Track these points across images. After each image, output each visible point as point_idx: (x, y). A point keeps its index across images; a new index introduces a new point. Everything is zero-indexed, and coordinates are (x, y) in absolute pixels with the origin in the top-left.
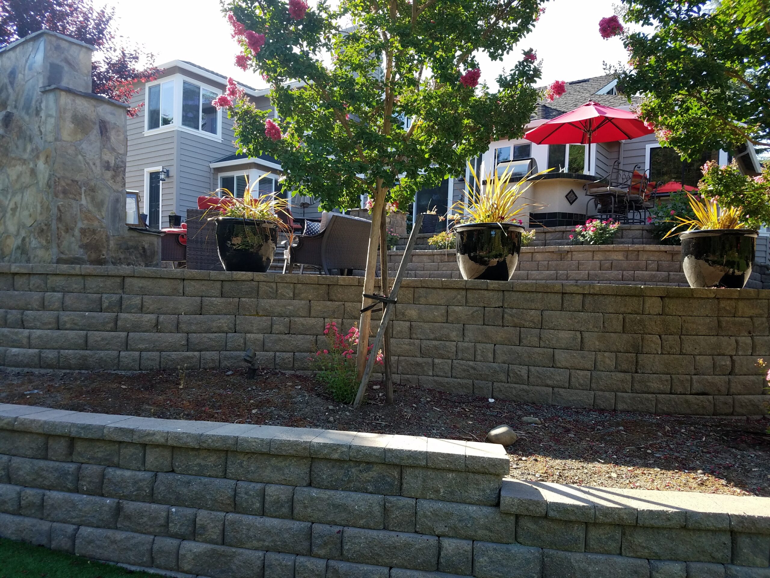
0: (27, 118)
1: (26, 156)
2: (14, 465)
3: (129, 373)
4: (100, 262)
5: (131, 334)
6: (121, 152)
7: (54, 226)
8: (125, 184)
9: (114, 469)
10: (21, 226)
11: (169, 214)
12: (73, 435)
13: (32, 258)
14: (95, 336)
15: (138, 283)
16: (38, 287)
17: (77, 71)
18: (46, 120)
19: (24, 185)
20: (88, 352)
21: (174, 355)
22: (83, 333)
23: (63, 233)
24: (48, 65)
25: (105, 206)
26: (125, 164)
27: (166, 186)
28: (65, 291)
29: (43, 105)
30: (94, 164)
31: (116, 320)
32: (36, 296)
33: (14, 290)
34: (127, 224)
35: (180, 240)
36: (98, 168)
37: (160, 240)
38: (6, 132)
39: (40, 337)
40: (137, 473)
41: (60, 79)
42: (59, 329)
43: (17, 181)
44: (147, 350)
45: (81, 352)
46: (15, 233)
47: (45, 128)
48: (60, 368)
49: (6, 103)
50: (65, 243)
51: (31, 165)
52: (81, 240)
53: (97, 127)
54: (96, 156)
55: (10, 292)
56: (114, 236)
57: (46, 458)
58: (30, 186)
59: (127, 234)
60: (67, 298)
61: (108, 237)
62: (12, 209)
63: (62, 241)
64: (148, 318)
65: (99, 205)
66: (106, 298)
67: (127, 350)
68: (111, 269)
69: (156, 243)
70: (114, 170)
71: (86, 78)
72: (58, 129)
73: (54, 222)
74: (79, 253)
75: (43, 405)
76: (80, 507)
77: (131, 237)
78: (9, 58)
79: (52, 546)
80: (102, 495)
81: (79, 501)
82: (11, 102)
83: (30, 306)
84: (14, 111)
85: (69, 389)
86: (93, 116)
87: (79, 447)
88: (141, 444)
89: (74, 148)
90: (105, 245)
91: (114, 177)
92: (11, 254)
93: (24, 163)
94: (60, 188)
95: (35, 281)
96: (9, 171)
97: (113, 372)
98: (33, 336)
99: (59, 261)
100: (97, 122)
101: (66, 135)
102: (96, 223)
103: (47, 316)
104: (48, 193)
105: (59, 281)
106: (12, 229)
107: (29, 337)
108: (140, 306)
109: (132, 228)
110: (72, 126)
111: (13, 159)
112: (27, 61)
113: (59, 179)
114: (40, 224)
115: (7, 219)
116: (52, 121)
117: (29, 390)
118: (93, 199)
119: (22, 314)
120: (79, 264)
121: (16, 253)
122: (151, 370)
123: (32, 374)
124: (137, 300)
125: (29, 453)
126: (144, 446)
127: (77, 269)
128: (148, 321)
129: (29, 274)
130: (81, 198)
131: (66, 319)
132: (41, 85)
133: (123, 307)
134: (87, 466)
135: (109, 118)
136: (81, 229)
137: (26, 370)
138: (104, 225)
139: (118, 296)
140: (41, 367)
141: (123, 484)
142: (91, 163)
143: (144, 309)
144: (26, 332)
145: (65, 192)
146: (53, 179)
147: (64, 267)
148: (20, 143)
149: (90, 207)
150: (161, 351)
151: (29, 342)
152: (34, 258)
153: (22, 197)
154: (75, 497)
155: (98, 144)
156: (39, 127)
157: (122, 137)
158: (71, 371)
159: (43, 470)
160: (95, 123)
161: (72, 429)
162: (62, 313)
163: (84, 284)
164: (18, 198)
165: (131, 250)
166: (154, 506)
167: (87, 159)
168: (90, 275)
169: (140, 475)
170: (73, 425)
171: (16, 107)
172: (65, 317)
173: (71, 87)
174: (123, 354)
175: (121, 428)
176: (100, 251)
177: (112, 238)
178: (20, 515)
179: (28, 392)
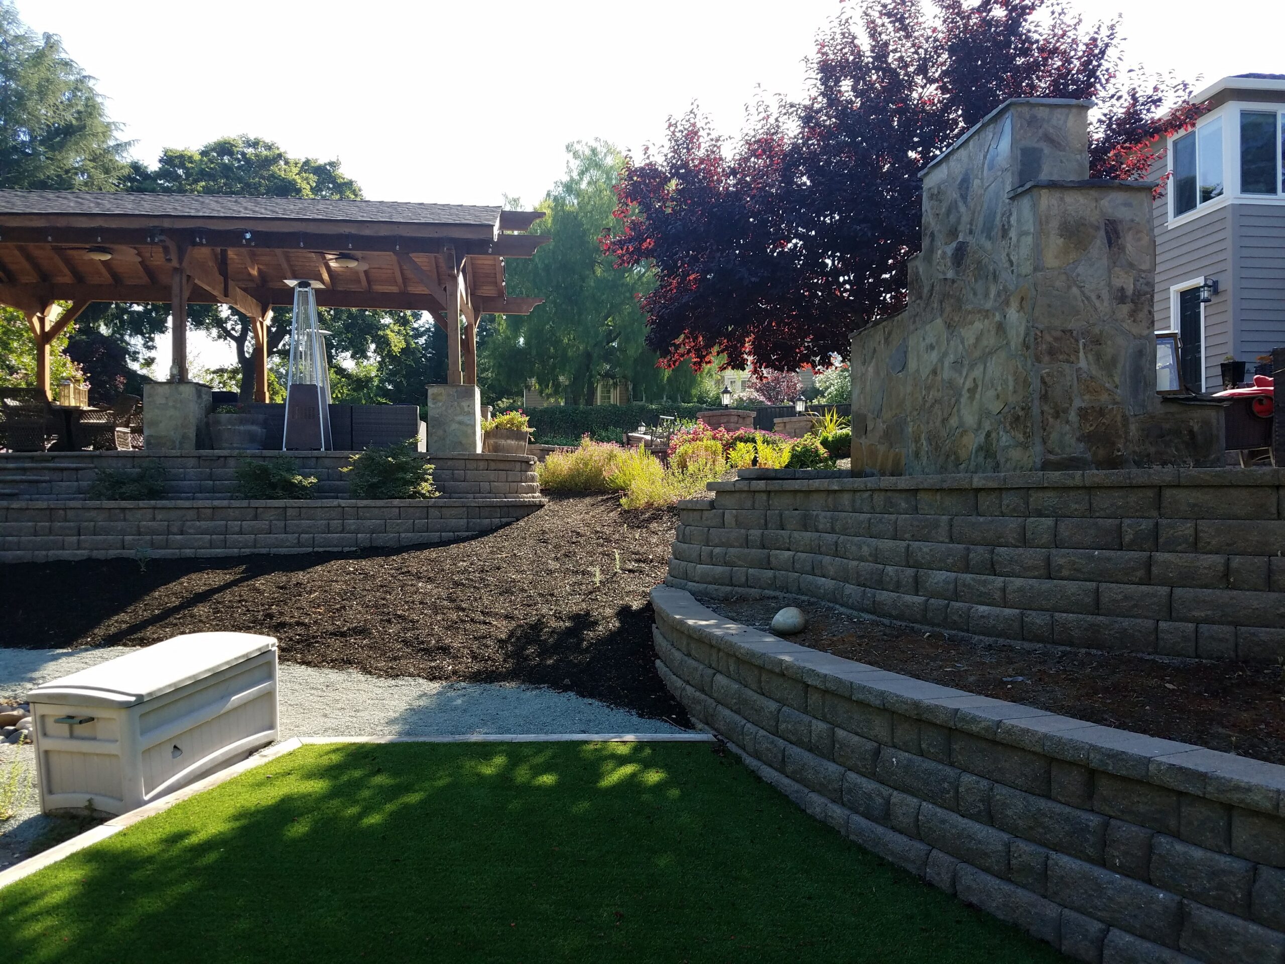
0: (988, 245)
1: (989, 305)
2: (998, 797)
3: (1177, 661)
4: (1113, 463)
5: (1178, 591)
6: (1145, 266)
7: (1036, 411)
8: (1153, 322)
9: (1170, 839)
10: (985, 413)
11: (1222, 360)
12: (1092, 765)
13: (1002, 465)
14: (1112, 591)
15: (1185, 497)
16: (1014, 510)
17: (1064, 150)
18: (1018, 241)
19: (987, 350)
20: (1100, 618)
21: (1264, 634)
22: (1092, 585)
23: (1051, 420)
24: (1019, 152)
25: (1119, 366)
26: (1153, 286)
27: (1211, 311)
28: (1058, 516)
29: (1013, 220)
30: (1099, 297)
31: (1149, 564)
32: (1012, 524)
33: (978, 515)
34: (1159, 393)
35: (1256, 408)
36: (1106, 304)
37: (1222, 414)
38: (957, 273)
39: (1021, 589)
40: (1217, 856)
41: (1039, 169)
42: (1050, 578)
43: (975, 346)
44: (1207, 621)
45: (1089, 618)
46: (975, 426)
47: (1018, 254)
48: (1054, 643)
49: (956, 229)
50: (1054, 436)
51: (998, 317)
52: (1080, 428)
53: (1102, 233)
54: (1103, 283)
55: (973, 519)
56: (1136, 415)
57: (1048, 797)
58: (996, 351)
59: (1159, 409)
60: (1062, 527)
61: (1125, 419)
62: (969, 390)
63: (1050, 433)
64: (1209, 561)
65: (1109, 366)
66: (1129, 526)
67: (1171, 619)
68: (1138, 475)
69: (1214, 422)
70: (1132, 301)
71: (1078, 157)
72: (1038, 250)
73: (1037, 402)
74: (1077, 449)
75: (1035, 703)
76: (1110, 893)
77: (1167, 413)
78: (959, 160)
79: (1063, 948)
80: (1149, 882)
81: (1109, 883)
82: (963, 227)
83: (1002, 540)
84: (969, 239)
85: (1072, 680)
86: (1094, 217)
87: (1105, 788)
88: (1221, 803)
89: (1064, 277)
90: (1121, 432)
91: (1133, 314)
92: (970, 459)
93: (987, 317)
94: (1044, 347)
95: (1010, 500)
96: (963, 332)
97: (1148, 657)
98: (1010, 588)
99: (1046, 466)
100: (1103, 226)
101: (1051, 260)
102: (1104, 397)
103: (1032, 556)
104: (1026, 358)
105: (1050, 499)
106: (970, 420)
107: (1004, 590)
108: (1191, 539)
109: (1167, 398)
110: (1060, 241)
111: (970, 312)
112: (985, 157)
113: (1042, 332)
114: (1014, 408)
115: (962, 406)
116: (1029, 240)
117: (1011, 676)
118: (1098, 357)
119: (992, 552)
120: (1078, 468)
121: (977, 457)
122: (1219, 659)
123: (1011, 649)
124: (1186, 529)
125: (1019, 781)
126: (1229, 808)
127: (1077, 477)
128: (1210, 568)
129: (1000, 489)
130: (1078, 358)
131: (1061, 561)
132: (1008, 188)
133: (1161, 540)
134: (1119, 823)
135: (1123, 214)
136: (1080, 409)
137: (1001, 641)
138: (1118, 399)
139: (1151, 523)
140: (1023, 639)
141: (1189, 871)
142: (1093, 297)
143: (1200, 545)
144: (999, 581)
145: (1051, 352)
146: (1032, 333)
147: (1055, 476)
148: (980, 286)
149: (1095, 372)
150: (1236, 624)
151: (1004, 597)
152: (1006, 462)
153: (985, 368)
154: (1099, 873)
155: (1105, 261)
156: (1008, 255)
157: (1146, 240)
158: (1073, 650)
159: (1044, 815)
160: (1097, 228)
161: (1092, 755)
162: (1054, 551)
163: (1091, 504)
164: (977, 372)
165: (1167, 438)
166: (1253, 928)
167: (1086, 291)
168: (1100, 487)
169: (1223, 861)
170: (1094, 748)
171: (971, 232)
172: (1060, 558)
173: (1055, 178)
174: (1163, 625)
175: (1181, 768)
176: (1114, 444)
177: (1132, 420)
178: (1009, 880)
179: (1010, 679)
